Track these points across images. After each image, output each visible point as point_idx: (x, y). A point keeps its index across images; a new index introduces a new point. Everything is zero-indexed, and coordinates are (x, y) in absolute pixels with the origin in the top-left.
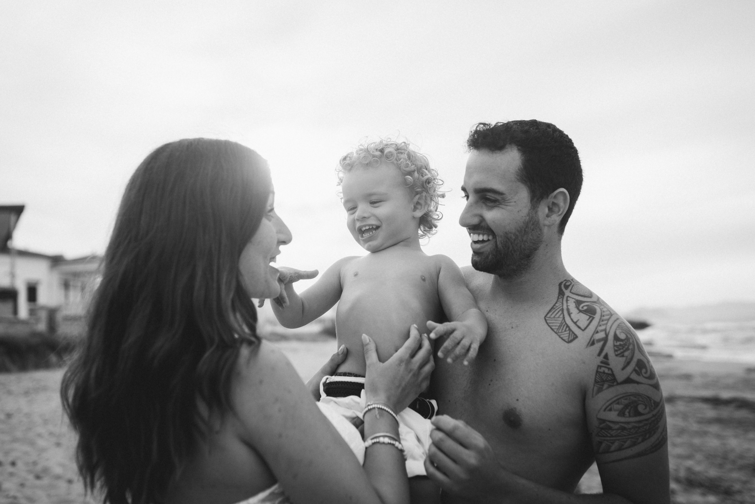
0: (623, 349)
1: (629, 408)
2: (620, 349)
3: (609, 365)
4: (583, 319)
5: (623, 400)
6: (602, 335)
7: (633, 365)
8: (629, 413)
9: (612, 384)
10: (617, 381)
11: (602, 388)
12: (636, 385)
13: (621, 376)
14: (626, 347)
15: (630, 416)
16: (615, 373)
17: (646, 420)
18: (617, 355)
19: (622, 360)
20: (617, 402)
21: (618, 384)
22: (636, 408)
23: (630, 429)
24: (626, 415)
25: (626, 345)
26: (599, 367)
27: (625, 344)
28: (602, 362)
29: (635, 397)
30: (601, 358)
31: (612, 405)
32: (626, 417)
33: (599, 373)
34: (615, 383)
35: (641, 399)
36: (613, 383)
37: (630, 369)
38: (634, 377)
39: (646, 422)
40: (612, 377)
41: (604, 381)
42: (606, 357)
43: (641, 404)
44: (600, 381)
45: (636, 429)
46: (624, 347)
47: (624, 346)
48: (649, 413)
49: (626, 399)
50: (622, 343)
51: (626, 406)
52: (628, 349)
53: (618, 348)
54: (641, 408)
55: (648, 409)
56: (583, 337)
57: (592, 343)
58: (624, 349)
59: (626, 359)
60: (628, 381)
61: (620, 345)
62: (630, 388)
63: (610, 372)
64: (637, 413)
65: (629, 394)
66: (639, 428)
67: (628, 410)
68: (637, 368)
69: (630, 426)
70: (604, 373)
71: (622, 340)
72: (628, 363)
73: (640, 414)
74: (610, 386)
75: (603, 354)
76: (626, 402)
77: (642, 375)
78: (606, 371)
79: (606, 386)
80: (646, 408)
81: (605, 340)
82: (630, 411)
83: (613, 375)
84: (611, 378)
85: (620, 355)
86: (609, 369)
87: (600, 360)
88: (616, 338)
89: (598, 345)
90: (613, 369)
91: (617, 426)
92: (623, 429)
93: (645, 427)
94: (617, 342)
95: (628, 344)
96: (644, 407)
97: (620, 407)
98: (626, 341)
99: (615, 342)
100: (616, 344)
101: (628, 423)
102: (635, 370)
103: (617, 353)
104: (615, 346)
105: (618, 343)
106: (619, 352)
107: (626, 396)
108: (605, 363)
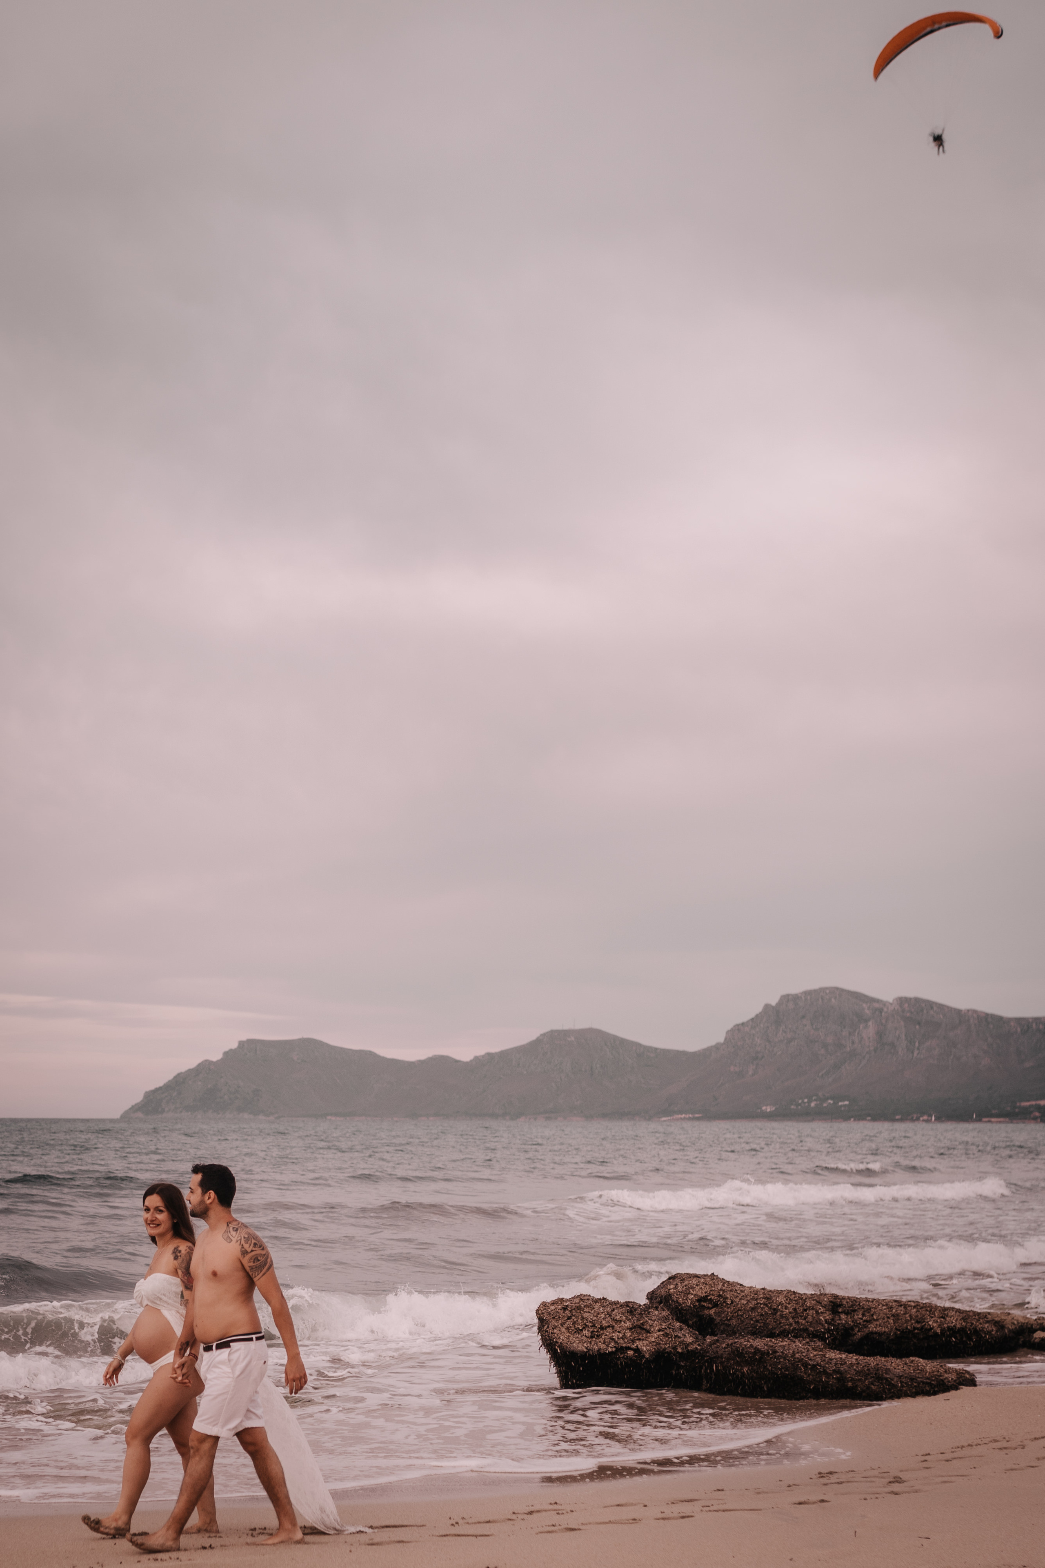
6: (240, 1238)
7: (252, 1245)
13: (249, 1250)
20: (251, 1259)
30: (241, 1246)
38: (254, 1249)
51: (254, 1259)
54: (259, 1258)
57: (237, 1241)
60: (252, 1251)
64: (259, 1260)
72: (250, 1245)
88: (244, 1238)
92: (256, 1267)
107: (253, 1256)
108: (243, 1247)
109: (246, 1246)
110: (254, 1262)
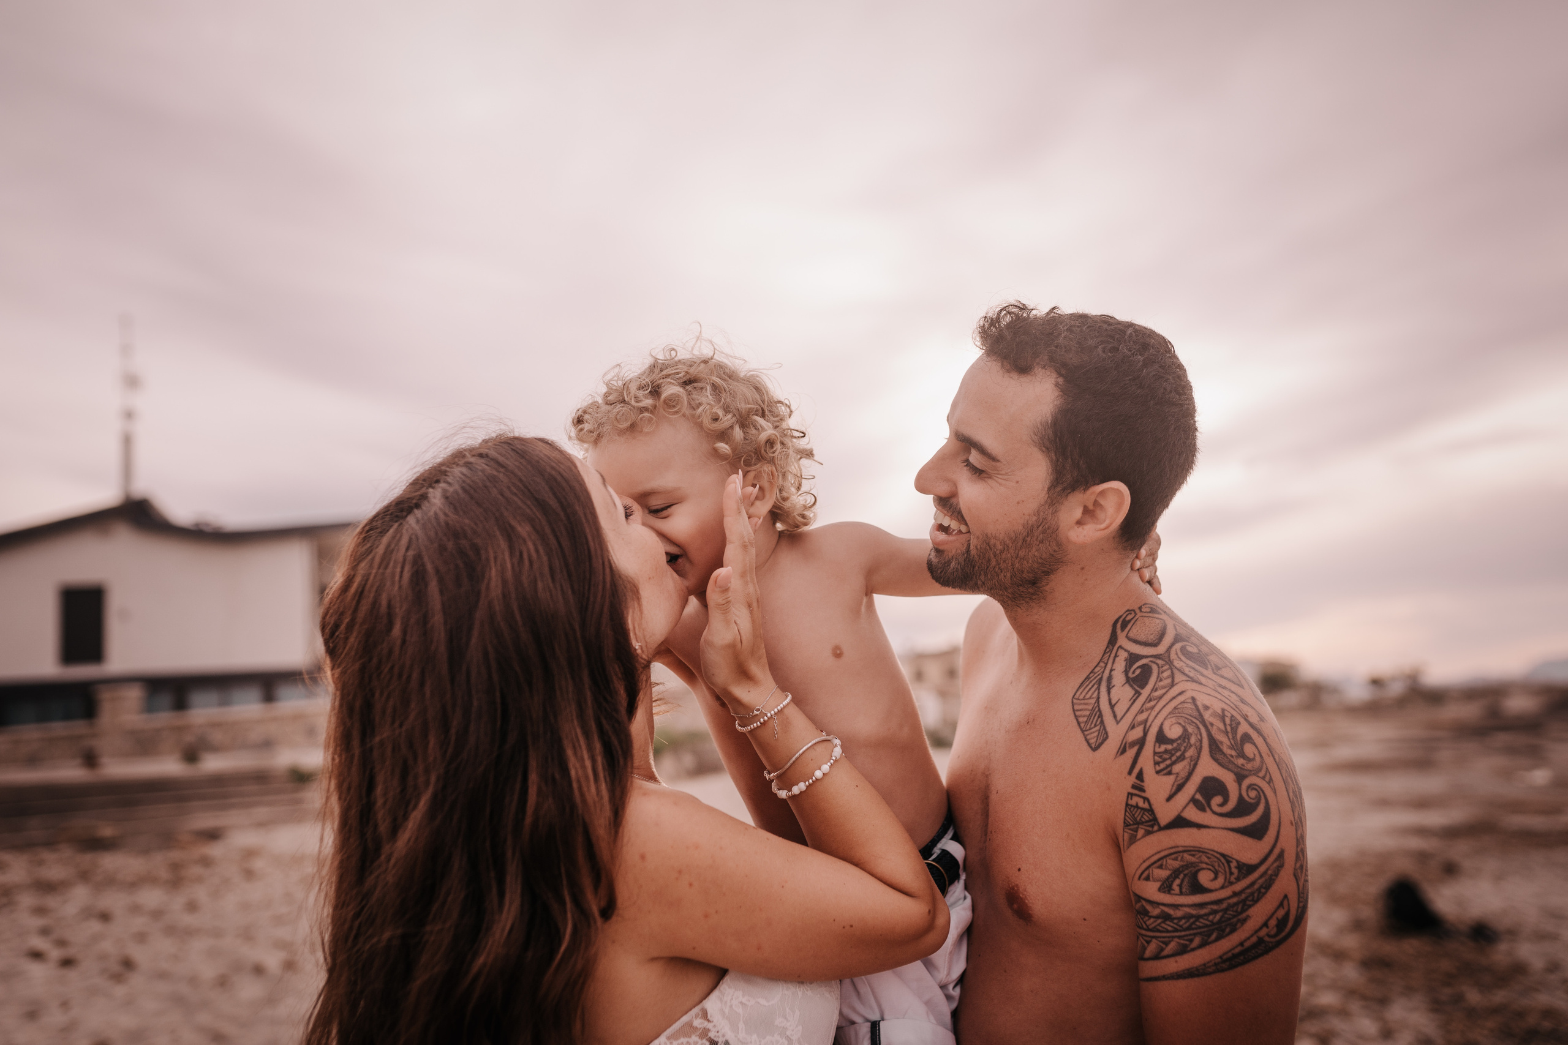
0: (1170, 758)
1: (1182, 876)
2: (1165, 760)
3: (1144, 791)
5: (1170, 862)
6: (1137, 733)
7: (1191, 788)
8: (1180, 886)
9: (1150, 829)
10: (1159, 825)
11: (1136, 836)
12: (1194, 830)
14: (1178, 754)
15: (1181, 893)
16: (1154, 807)
17: (1218, 902)
18: (1158, 772)
19: (1169, 781)
20: (1159, 863)
21: (1161, 829)
22: (1195, 876)
23: (1180, 919)
24: (1174, 890)
25: (1181, 750)
26: (1130, 795)
27: (1177, 749)
28: (1134, 787)
29: (1193, 855)
30: (1132, 779)
31: (1151, 869)
32: (1174, 894)
33: (1130, 807)
34: (1156, 828)
35: (1205, 859)
36: (1152, 826)
37: (1183, 797)
38: (1192, 814)
39: (1215, 907)
40: (1150, 815)
41: (1138, 823)
42: (1140, 776)
43: (1203, 869)
44: (1131, 823)
45: (1192, 920)
46: (1173, 755)
47: (1173, 752)
48: (1223, 887)
49: (1176, 859)
50: (1169, 747)
51: (1176, 873)
52: (1182, 758)
53: (1160, 757)
54: (1205, 878)
55: (1221, 880)
56: (1115, 738)
58: (1174, 758)
59: (1176, 780)
60: (1180, 822)
61: (1166, 751)
62: (1184, 837)
63: (1146, 806)
65: (1181, 849)
66: (1198, 917)
67: (1178, 882)
68: (1198, 797)
69: (1179, 913)
70: (1137, 807)
71: (1171, 741)
73: (1202, 890)
74: (1148, 833)
75: (1136, 771)
76: (1176, 864)
77: (1211, 810)
78: (1141, 804)
79: (1141, 832)
80: (1216, 878)
81: (1141, 743)
82: (1182, 881)
83: (1151, 811)
84: (1150, 817)
85: (1165, 772)
86: (1146, 799)
87: (1132, 783)
89: (1131, 754)
90: (1152, 801)
91: (1156, 912)
93: (1211, 917)
94: (1159, 747)
95: (1183, 749)
96: (1212, 875)
97: (1164, 874)
98: (1179, 742)
99: (1157, 745)
100: (1158, 750)
101: (1176, 906)
102: (1193, 800)
103: (1158, 768)
104: (1155, 753)
105: (1163, 748)
106: (1162, 766)
108: (1139, 789)
109: (1157, 787)
110: (1166, 887)
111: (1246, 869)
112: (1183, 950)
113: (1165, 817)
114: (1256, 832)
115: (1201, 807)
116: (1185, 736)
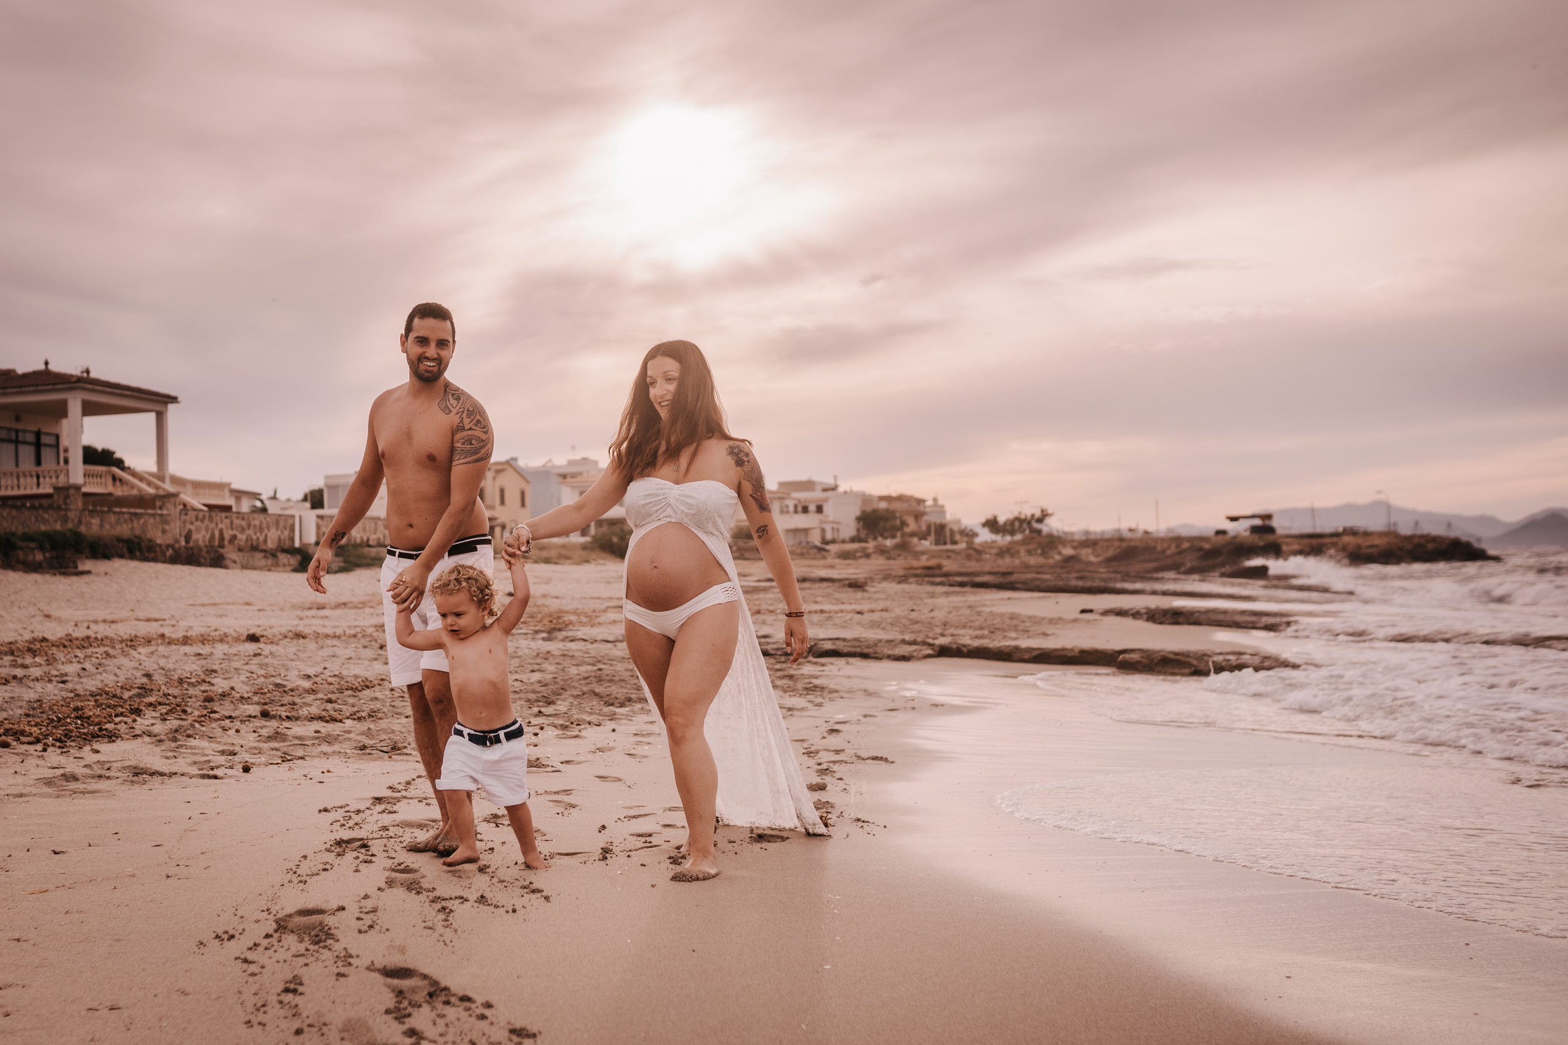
1: (468, 441)
3: (462, 422)
4: (454, 402)
12: (473, 431)
15: (468, 445)
18: (467, 418)
19: (469, 420)
22: (471, 442)
23: (466, 450)
24: (465, 444)
25: (472, 413)
26: (459, 423)
29: (472, 436)
31: (460, 440)
33: (459, 427)
34: (464, 431)
35: (474, 438)
37: (472, 423)
39: (475, 448)
40: (463, 428)
41: (459, 430)
42: (462, 419)
44: (457, 431)
45: (469, 451)
48: (477, 444)
49: (467, 437)
50: (470, 412)
55: (477, 442)
56: (454, 411)
58: (471, 415)
59: (471, 419)
62: (471, 432)
65: (469, 436)
67: (466, 442)
70: (461, 426)
73: (472, 444)
74: (461, 432)
76: (467, 439)
77: (478, 426)
81: (463, 411)
83: (464, 426)
85: (469, 418)
89: (460, 414)
90: (464, 424)
91: (460, 449)
93: (473, 451)
94: (467, 412)
96: (475, 441)
97: (463, 441)
101: (466, 448)
102: (475, 424)
111: (483, 441)
112: (466, 457)
113: (466, 428)
114: (486, 433)
115: (476, 426)
116: (474, 410)
